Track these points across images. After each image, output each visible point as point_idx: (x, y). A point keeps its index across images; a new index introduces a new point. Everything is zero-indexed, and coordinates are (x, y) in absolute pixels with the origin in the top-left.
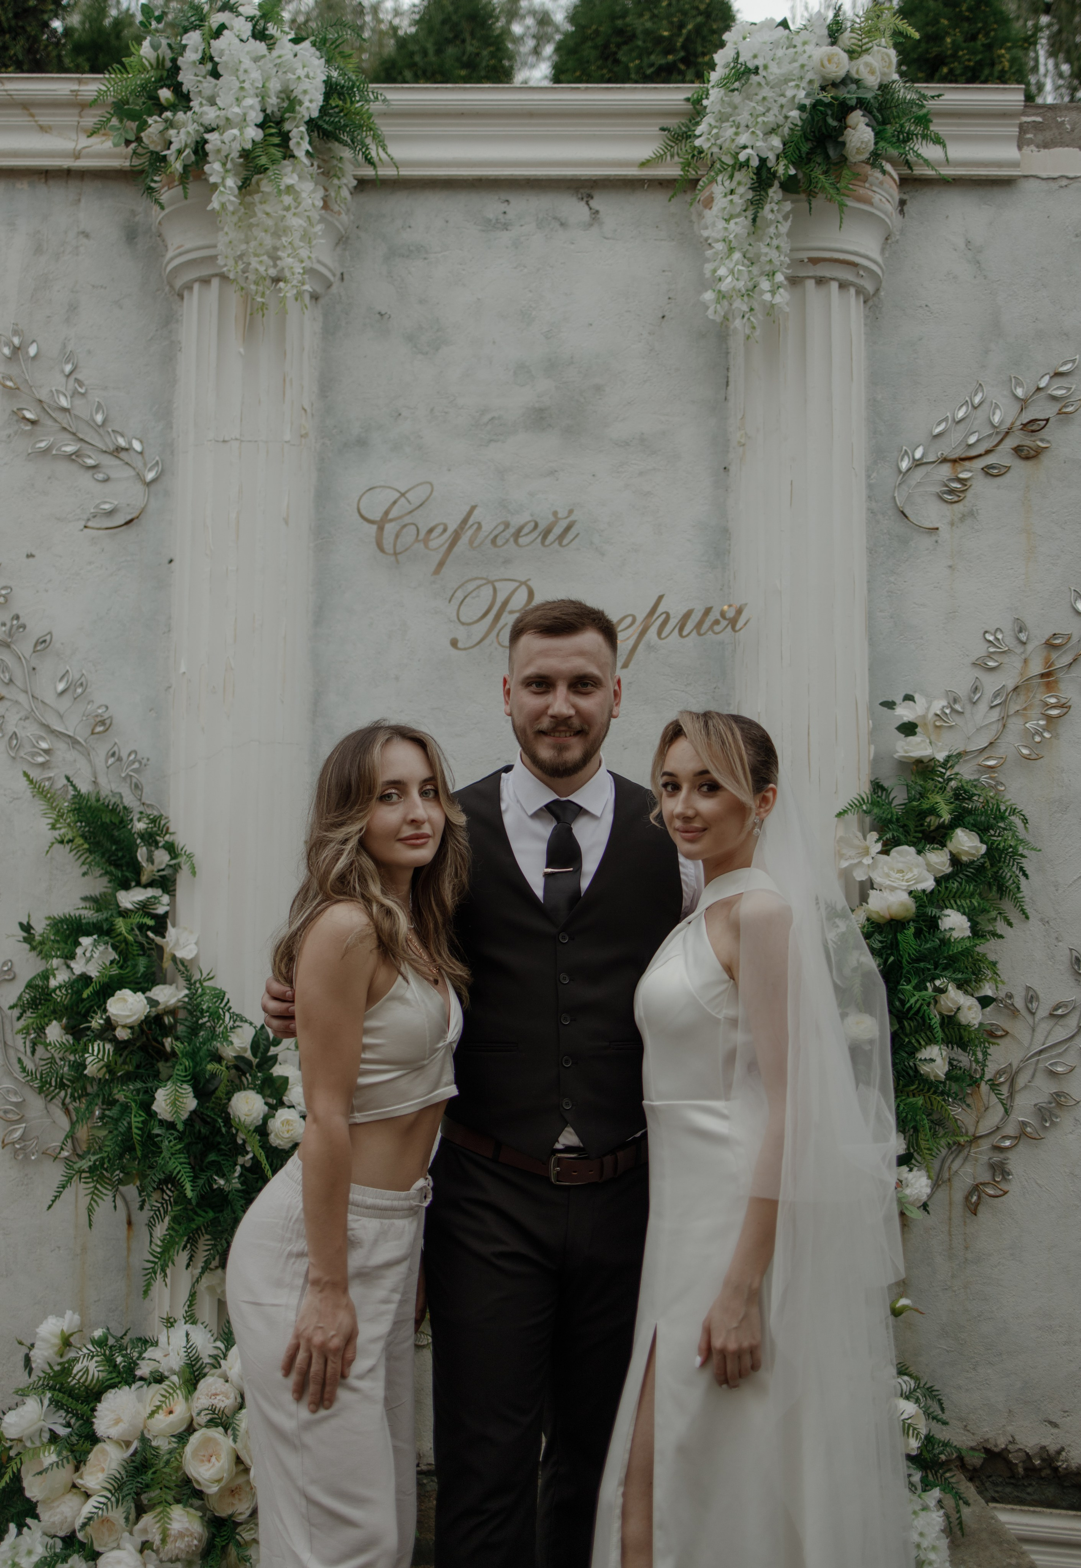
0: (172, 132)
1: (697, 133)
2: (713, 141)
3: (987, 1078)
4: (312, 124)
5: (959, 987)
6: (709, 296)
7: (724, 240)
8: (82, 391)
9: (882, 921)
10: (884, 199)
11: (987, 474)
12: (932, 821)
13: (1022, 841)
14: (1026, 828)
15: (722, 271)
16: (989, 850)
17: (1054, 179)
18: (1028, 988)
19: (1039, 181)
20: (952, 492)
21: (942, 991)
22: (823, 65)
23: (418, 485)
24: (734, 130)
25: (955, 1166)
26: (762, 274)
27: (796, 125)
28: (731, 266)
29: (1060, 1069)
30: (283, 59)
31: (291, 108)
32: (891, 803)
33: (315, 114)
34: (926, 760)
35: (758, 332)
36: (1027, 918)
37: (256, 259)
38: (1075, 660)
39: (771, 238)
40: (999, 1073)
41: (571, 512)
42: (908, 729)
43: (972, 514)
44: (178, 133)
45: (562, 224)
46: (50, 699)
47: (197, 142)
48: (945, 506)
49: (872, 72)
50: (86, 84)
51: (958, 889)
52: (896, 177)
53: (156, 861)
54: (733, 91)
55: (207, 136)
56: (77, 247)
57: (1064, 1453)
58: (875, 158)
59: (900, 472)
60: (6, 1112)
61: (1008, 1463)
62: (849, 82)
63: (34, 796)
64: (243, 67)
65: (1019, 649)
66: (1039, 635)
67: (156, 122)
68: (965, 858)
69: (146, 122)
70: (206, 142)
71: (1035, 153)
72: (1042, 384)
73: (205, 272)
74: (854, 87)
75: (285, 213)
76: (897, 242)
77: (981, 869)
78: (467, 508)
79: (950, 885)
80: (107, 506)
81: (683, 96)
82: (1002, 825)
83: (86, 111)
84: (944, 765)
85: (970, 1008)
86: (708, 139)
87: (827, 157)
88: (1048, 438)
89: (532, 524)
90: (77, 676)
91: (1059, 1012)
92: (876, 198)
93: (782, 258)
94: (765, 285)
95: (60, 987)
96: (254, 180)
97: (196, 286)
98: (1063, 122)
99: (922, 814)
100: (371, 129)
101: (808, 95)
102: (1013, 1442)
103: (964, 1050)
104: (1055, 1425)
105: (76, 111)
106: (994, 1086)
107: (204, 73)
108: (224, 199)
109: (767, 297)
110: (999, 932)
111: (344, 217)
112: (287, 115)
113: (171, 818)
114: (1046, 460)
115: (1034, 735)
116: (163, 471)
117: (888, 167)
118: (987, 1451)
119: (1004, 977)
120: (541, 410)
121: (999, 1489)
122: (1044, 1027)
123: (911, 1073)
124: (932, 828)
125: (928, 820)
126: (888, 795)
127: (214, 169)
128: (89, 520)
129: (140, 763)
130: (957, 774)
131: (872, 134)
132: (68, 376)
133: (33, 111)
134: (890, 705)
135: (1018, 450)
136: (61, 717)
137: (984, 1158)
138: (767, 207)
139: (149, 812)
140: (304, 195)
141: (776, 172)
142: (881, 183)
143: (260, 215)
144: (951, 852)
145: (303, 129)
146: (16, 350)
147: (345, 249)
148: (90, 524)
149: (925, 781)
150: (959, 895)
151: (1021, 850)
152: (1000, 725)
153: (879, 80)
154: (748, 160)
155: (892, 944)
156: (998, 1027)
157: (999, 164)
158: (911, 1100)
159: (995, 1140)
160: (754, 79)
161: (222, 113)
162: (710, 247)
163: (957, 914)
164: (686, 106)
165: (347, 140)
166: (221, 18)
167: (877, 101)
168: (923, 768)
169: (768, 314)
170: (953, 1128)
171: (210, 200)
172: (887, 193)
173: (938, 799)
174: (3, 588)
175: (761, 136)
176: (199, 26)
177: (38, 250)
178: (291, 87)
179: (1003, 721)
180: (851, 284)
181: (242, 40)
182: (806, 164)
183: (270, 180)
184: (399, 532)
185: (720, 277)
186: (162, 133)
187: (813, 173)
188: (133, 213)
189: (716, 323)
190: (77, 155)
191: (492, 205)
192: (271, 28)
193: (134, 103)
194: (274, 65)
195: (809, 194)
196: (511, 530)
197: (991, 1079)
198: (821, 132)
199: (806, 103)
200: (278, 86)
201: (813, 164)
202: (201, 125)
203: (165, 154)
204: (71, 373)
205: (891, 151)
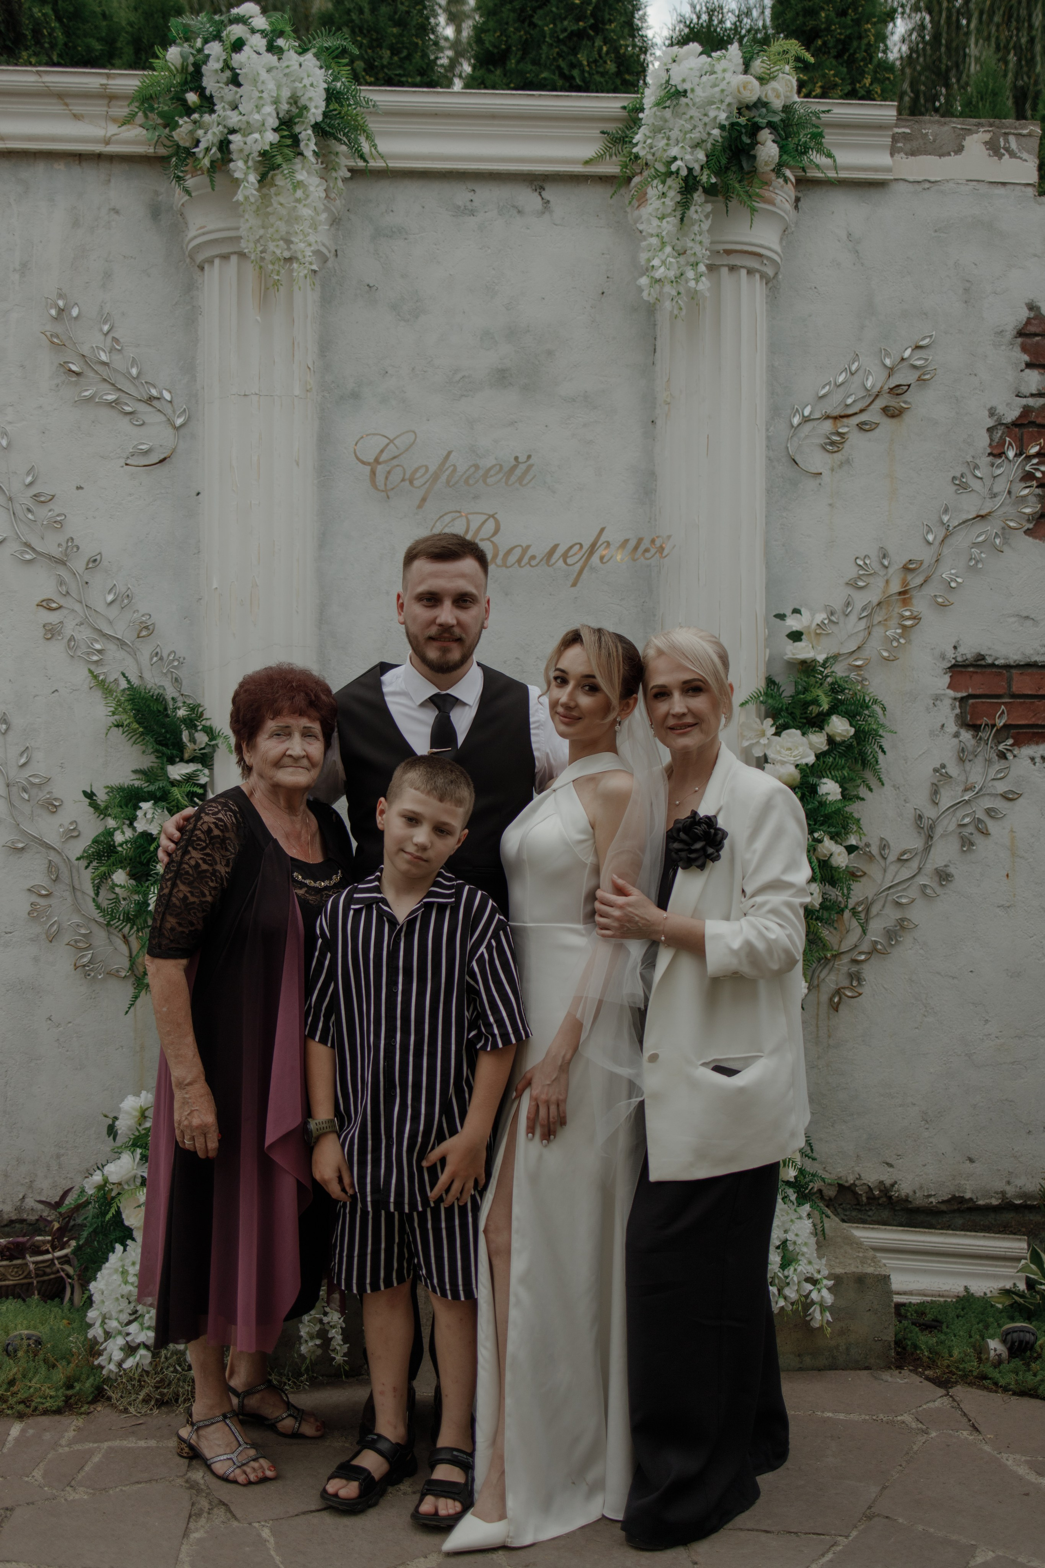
0: (200, 132)
1: (634, 141)
2: (648, 150)
3: (850, 906)
4: (316, 127)
5: (832, 838)
6: (644, 281)
7: (658, 236)
8: (119, 348)
10: (784, 200)
11: (861, 429)
12: (814, 710)
13: (882, 726)
14: (884, 714)
15: (656, 262)
16: (856, 732)
17: (919, 182)
18: (882, 839)
19: (907, 183)
20: (833, 443)
21: (820, 841)
22: (739, 91)
23: (404, 433)
24: (665, 141)
25: (822, 975)
26: (688, 263)
27: (717, 141)
28: (664, 258)
29: (904, 901)
30: (292, 69)
31: (300, 115)
32: (780, 695)
33: (320, 119)
34: (809, 661)
35: (684, 312)
36: (883, 784)
37: (274, 243)
38: (925, 581)
39: (695, 234)
40: (859, 904)
41: (529, 457)
42: (796, 636)
43: (848, 462)
44: (205, 133)
45: (519, 212)
46: (101, 607)
47: (221, 142)
48: (827, 455)
49: (778, 96)
50: (114, 78)
51: (832, 763)
52: (793, 180)
53: (198, 742)
54: (665, 108)
55: (231, 137)
56: (109, 223)
57: (896, 1186)
58: (778, 170)
59: (792, 426)
60: (76, 941)
61: (855, 1193)
62: (759, 105)
63: (91, 688)
64: (262, 78)
65: (882, 573)
66: (898, 560)
67: (186, 122)
68: (838, 739)
69: (177, 122)
70: (229, 142)
71: (904, 160)
72: (907, 354)
73: (225, 250)
74: (764, 110)
75: (297, 205)
76: (792, 233)
77: (850, 747)
78: (445, 453)
80: (144, 447)
81: (619, 104)
82: (866, 712)
83: (113, 102)
84: (824, 665)
85: (839, 854)
86: (644, 148)
87: (742, 168)
88: (909, 400)
89: (498, 467)
90: (124, 590)
91: (905, 857)
92: (778, 199)
93: (704, 251)
94: (690, 274)
95: (126, 842)
96: (270, 175)
97: (217, 261)
98: (927, 134)
99: (806, 704)
100: (364, 131)
101: (728, 118)
102: (859, 1178)
103: (834, 886)
104: (890, 1165)
105: (106, 102)
106: (854, 913)
107: (225, 80)
108: (247, 193)
109: (692, 284)
110: (861, 795)
111: (338, 202)
112: (297, 120)
113: (206, 706)
114: (907, 417)
115: (892, 641)
116: (189, 417)
117: (788, 173)
118: (840, 1185)
119: (865, 832)
120: (503, 370)
121: (848, 1213)
122: (892, 869)
124: (813, 715)
125: (810, 708)
126: (779, 688)
127: (238, 167)
128: (128, 458)
129: (179, 661)
130: (833, 672)
131: (777, 149)
132: (106, 334)
133: (68, 101)
134: (781, 617)
135: (885, 410)
136: (111, 623)
137: (845, 969)
138: (693, 209)
139: (188, 702)
140: (312, 189)
141: (700, 180)
142: (782, 187)
143: (275, 205)
144: (828, 735)
145: (310, 132)
146: (61, 311)
147: (338, 229)
148: (129, 462)
149: (808, 677)
150: (834, 767)
151: (881, 732)
152: (867, 632)
153: (783, 103)
154: (678, 169)
156: (858, 869)
157: (876, 169)
159: (854, 955)
160: (683, 100)
161: (244, 118)
162: (645, 239)
163: (833, 782)
164: (625, 114)
165: (344, 139)
166: (236, 31)
167: (782, 120)
168: (807, 668)
169: (693, 298)
170: (824, 945)
171: (235, 193)
172: (787, 194)
173: (820, 692)
174: (58, 515)
175: (689, 150)
176: (218, 37)
177: (76, 224)
178: (299, 94)
179: (869, 629)
180: (758, 271)
181: (259, 54)
182: (725, 172)
183: (284, 175)
184: (389, 472)
185: (653, 266)
186: (192, 132)
187: (731, 182)
188: (156, 193)
189: (648, 302)
190: (107, 142)
191: (460, 194)
192: (280, 42)
193: (164, 103)
194: (285, 75)
195: (727, 199)
196: (481, 472)
197: (854, 908)
198: (736, 147)
199: (726, 123)
200: (289, 94)
201: (730, 173)
202: (225, 126)
203: (194, 150)
204: (108, 332)
205: (792, 163)
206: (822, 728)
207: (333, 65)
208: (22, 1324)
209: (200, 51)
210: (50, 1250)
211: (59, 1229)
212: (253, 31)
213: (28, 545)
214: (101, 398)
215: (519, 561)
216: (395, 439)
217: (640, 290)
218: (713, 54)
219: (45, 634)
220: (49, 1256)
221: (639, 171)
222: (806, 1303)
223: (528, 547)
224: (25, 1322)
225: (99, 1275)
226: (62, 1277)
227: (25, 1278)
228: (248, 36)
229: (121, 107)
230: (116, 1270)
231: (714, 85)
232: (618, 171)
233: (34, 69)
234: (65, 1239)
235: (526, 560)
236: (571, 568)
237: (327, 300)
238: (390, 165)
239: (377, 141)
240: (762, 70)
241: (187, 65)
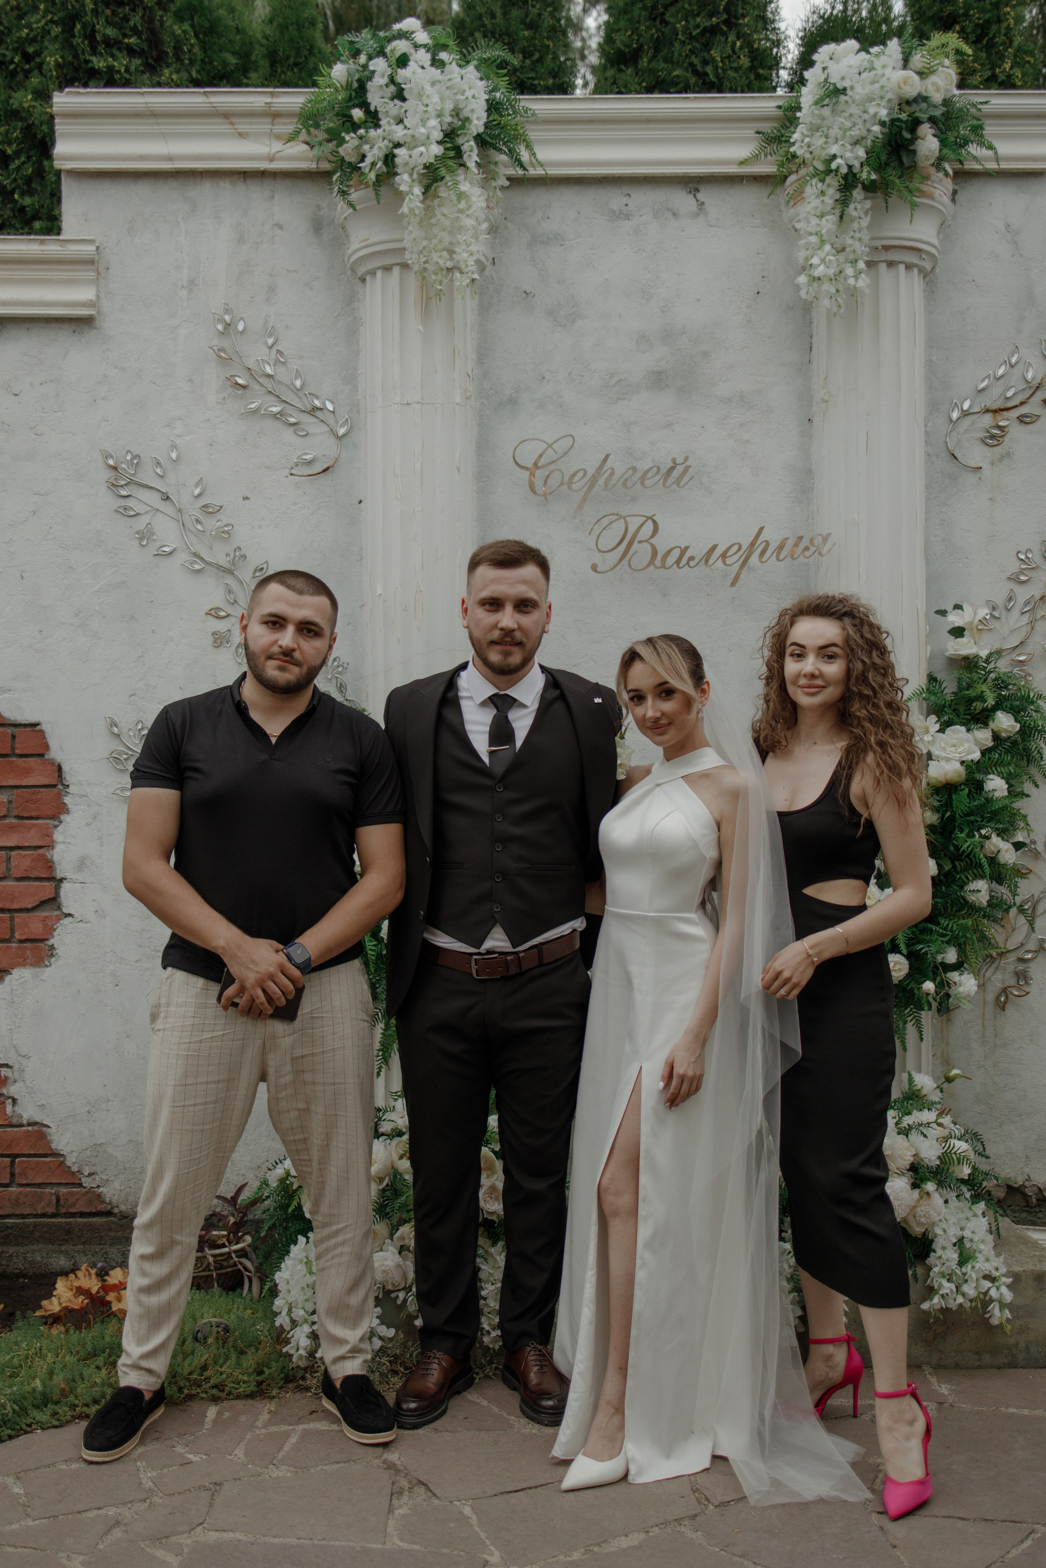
0: (366, 147)
1: (792, 140)
2: (806, 148)
3: (1018, 904)
4: (478, 138)
5: (998, 835)
6: (802, 279)
7: (817, 234)
8: (283, 360)
9: (939, 785)
10: (942, 194)
11: (1021, 421)
12: (978, 706)
15: (815, 261)
16: (1021, 727)
20: (993, 437)
21: (988, 838)
22: (899, 87)
23: (562, 438)
24: (824, 139)
25: (988, 974)
26: (846, 261)
27: (878, 138)
28: (823, 256)
30: (454, 82)
31: (463, 127)
32: (942, 692)
33: (481, 129)
34: (971, 657)
35: (843, 310)
37: (438, 254)
39: (854, 231)
40: (1026, 901)
41: (686, 459)
42: (958, 632)
43: (1008, 455)
44: (371, 148)
45: (674, 214)
47: (386, 156)
48: (987, 449)
49: (938, 90)
50: (278, 97)
51: (998, 759)
52: (952, 173)
54: (823, 106)
55: (396, 151)
56: (273, 237)
58: (938, 164)
59: (951, 421)
61: (1024, 1195)
62: (920, 100)
64: (427, 93)
65: (1044, 566)
67: (352, 138)
68: (1004, 735)
69: (344, 138)
70: (395, 156)
73: (387, 261)
74: (924, 105)
75: (460, 215)
76: (949, 226)
77: (1015, 743)
78: (604, 456)
79: (992, 756)
80: (308, 457)
81: (774, 104)
82: (1032, 707)
83: (277, 120)
84: (987, 661)
85: (1007, 851)
86: (802, 146)
87: (901, 163)
89: (655, 469)
92: (937, 193)
93: (863, 248)
94: (850, 271)
96: (433, 188)
97: (379, 273)
99: (970, 701)
100: (524, 140)
101: (888, 114)
102: (1029, 1179)
103: (1003, 884)
105: (270, 119)
106: (1021, 910)
107: (389, 95)
108: (412, 205)
109: (852, 281)
110: (1027, 792)
111: (496, 210)
112: (459, 132)
116: (352, 427)
117: (947, 167)
118: (1009, 1187)
119: (1032, 828)
120: (659, 373)
121: (1017, 1215)
123: (962, 901)
124: (978, 711)
125: (974, 705)
126: (941, 685)
127: (403, 180)
128: (292, 468)
129: (343, 666)
130: (996, 668)
131: (938, 143)
132: (270, 348)
133: (233, 120)
134: (943, 613)
135: (1045, 402)
137: (1011, 968)
138: (852, 206)
140: (474, 199)
141: (860, 177)
142: (941, 180)
143: (439, 216)
144: (992, 730)
145: (472, 143)
146: (228, 325)
147: (495, 238)
148: (293, 472)
149: (971, 673)
150: (1000, 763)
152: (1029, 627)
153: (943, 97)
154: (838, 167)
155: (946, 803)
156: (1026, 866)
158: (961, 921)
159: (1020, 953)
160: (843, 98)
161: (409, 132)
162: (800, 237)
163: (999, 779)
164: (780, 113)
165: (504, 148)
166: (401, 46)
167: (943, 114)
168: (969, 663)
169: (852, 295)
170: (990, 943)
171: (401, 206)
172: (945, 187)
173: (984, 688)
174: (226, 526)
175: (849, 147)
176: (381, 53)
177: (241, 240)
178: (461, 106)
179: (1032, 624)
180: (916, 266)
181: (423, 68)
182: (885, 169)
183: (448, 187)
184: (548, 476)
185: (811, 265)
186: (358, 147)
187: (891, 178)
188: (319, 208)
189: (806, 300)
190: (271, 159)
191: (615, 199)
192: (443, 56)
193: (329, 120)
194: (447, 88)
195: (886, 195)
196: (638, 475)
197: (1021, 906)
198: (896, 142)
199: (887, 119)
200: (452, 107)
201: (889, 170)
202: (390, 141)
203: (359, 165)
204: (273, 345)
205: (952, 156)
206: (986, 725)
207: (492, 76)
208: (208, 1311)
209: (365, 67)
210: (227, 1244)
211: (235, 1223)
212: (416, 46)
213: (195, 555)
214: (266, 410)
215: (678, 562)
216: (553, 443)
217: (798, 288)
218: (871, 50)
219: (215, 642)
220: (226, 1250)
221: (795, 170)
222: (985, 1301)
223: (687, 548)
224: (211, 1311)
225: (283, 1265)
226: (239, 1270)
227: (204, 1270)
228: (412, 51)
229: (285, 124)
230: (301, 1261)
231: (873, 82)
232: (775, 170)
233: (202, 90)
234: (240, 1234)
235: (684, 561)
236: (729, 568)
237: (484, 309)
238: (549, 172)
239: (536, 150)
240: (922, 64)
241: (352, 82)
